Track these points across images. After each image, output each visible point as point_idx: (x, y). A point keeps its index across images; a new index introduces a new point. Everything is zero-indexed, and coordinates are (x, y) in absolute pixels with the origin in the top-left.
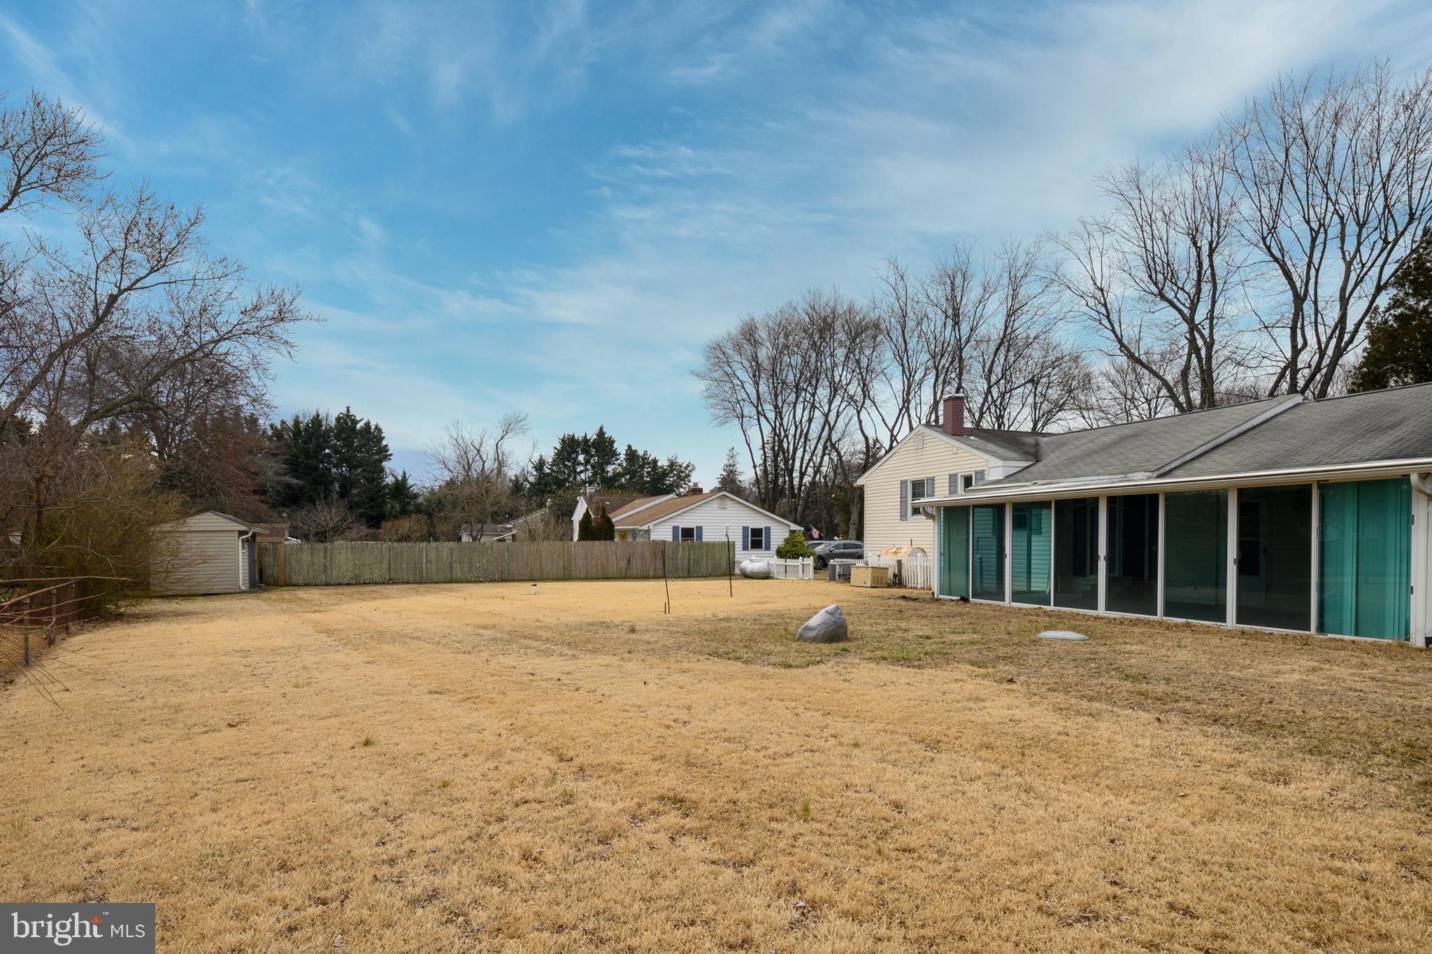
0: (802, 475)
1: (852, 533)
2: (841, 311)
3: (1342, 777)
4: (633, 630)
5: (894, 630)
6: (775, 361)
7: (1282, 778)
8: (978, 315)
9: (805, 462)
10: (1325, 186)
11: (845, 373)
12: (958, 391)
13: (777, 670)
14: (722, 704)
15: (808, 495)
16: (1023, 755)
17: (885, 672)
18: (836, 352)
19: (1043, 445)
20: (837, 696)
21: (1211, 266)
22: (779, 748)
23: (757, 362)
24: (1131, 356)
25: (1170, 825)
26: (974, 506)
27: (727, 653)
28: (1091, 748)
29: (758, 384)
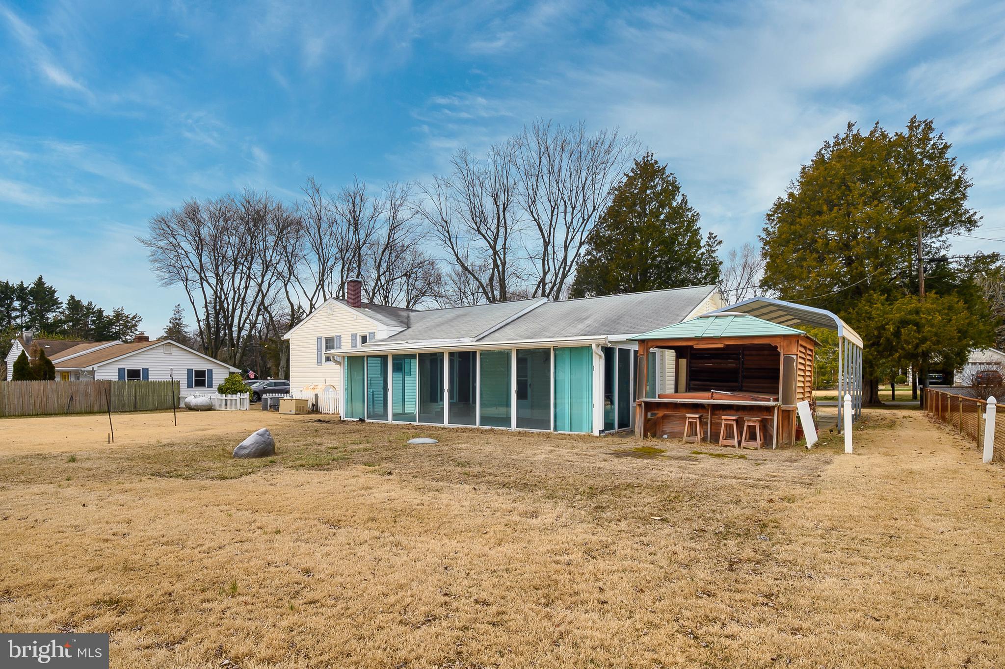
0: (240, 329)
1: (282, 374)
2: (271, 208)
3: (562, 509)
4: (73, 460)
5: (311, 445)
6: (215, 238)
7: (535, 514)
8: (371, 226)
9: (243, 320)
10: (558, 183)
11: (274, 255)
12: (358, 277)
13: (214, 482)
14: (162, 514)
15: (245, 346)
16: (395, 522)
17: (303, 475)
18: (267, 238)
19: (412, 317)
20: (264, 497)
21: (504, 218)
22: (213, 543)
23: (200, 238)
24: (463, 265)
25: (478, 552)
26: (368, 356)
27: (168, 473)
28: (436, 511)
29: (201, 255)
